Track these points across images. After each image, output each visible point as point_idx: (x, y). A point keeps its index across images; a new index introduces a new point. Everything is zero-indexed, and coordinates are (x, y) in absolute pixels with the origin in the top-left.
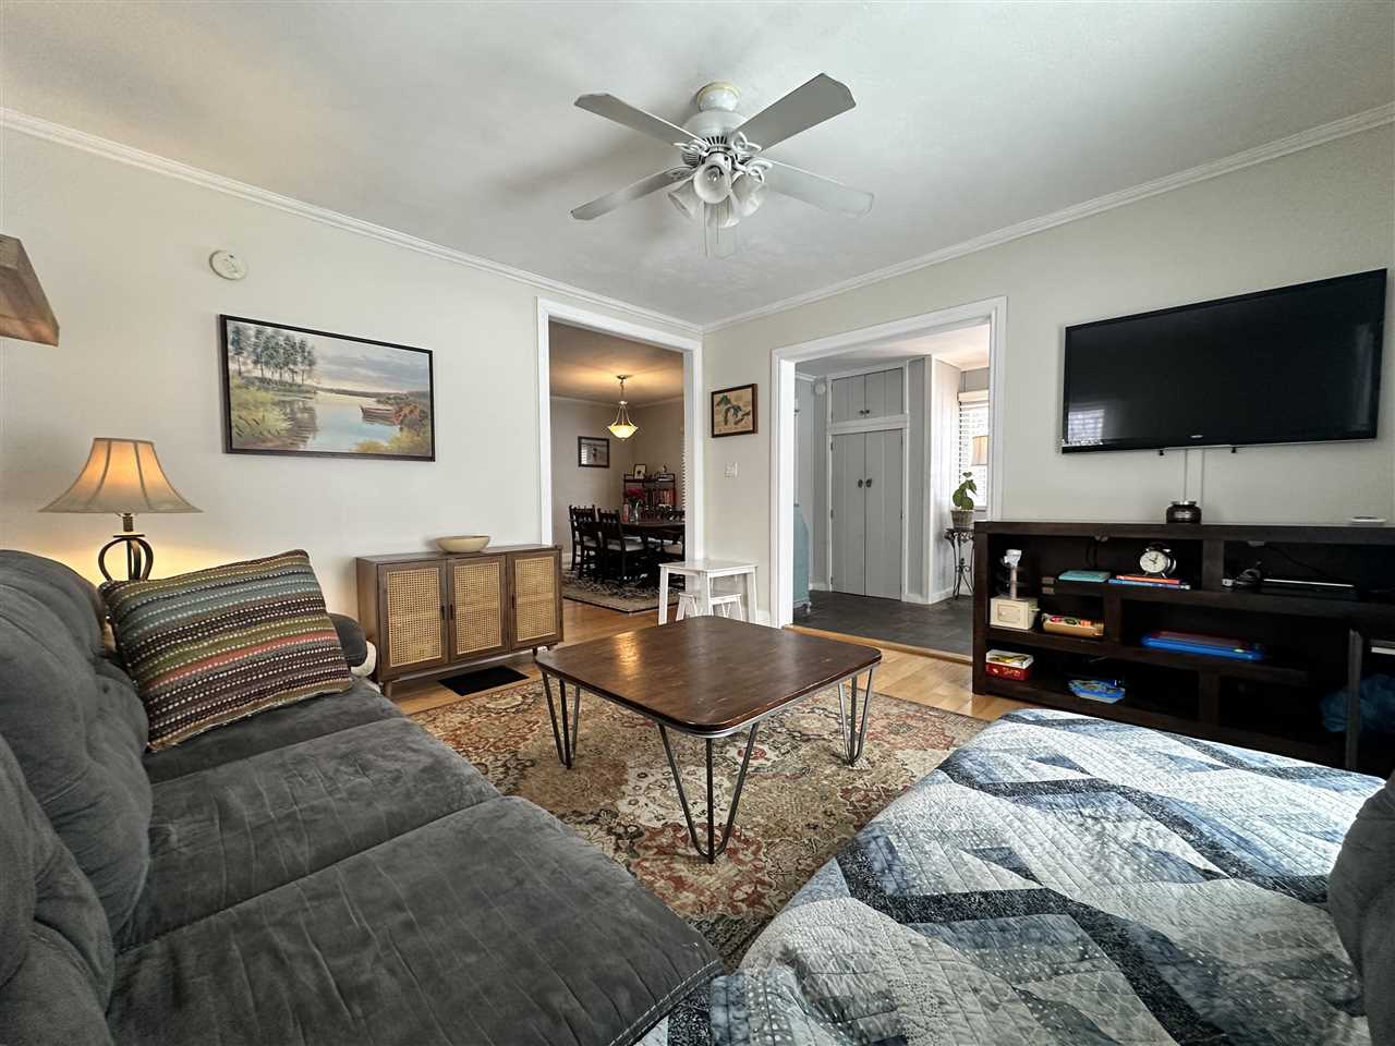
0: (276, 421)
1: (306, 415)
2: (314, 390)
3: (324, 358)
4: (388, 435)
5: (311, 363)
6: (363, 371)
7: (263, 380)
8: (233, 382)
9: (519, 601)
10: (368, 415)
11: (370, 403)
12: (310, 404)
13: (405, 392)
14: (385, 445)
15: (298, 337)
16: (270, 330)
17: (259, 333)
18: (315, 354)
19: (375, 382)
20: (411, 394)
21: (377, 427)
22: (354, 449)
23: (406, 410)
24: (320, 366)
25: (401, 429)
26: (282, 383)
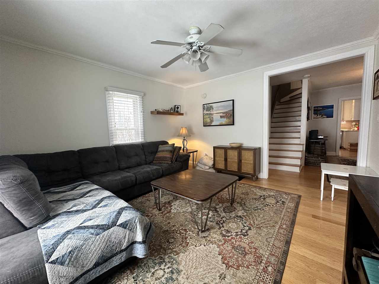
0: (208, 120)
1: (212, 119)
2: (213, 114)
3: (214, 107)
4: (224, 121)
5: (213, 109)
6: (220, 108)
7: (207, 114)
8: (204, 115)
9: (243, 161)
10: (221, 117)
11: (221, 114)
12: (213, 116)
13: (227, 111)
14: (224, 123)
15: (211, 104)
16: (208, 105)
17: (207, 106)
18: (213, 107)
19: (222, 110)
20: (229, 111)
21: (222, 119)
22: (219, 124)
23: (228, 115)
24: (214, 109)
25: (227, 119)
26: (209, 114)
